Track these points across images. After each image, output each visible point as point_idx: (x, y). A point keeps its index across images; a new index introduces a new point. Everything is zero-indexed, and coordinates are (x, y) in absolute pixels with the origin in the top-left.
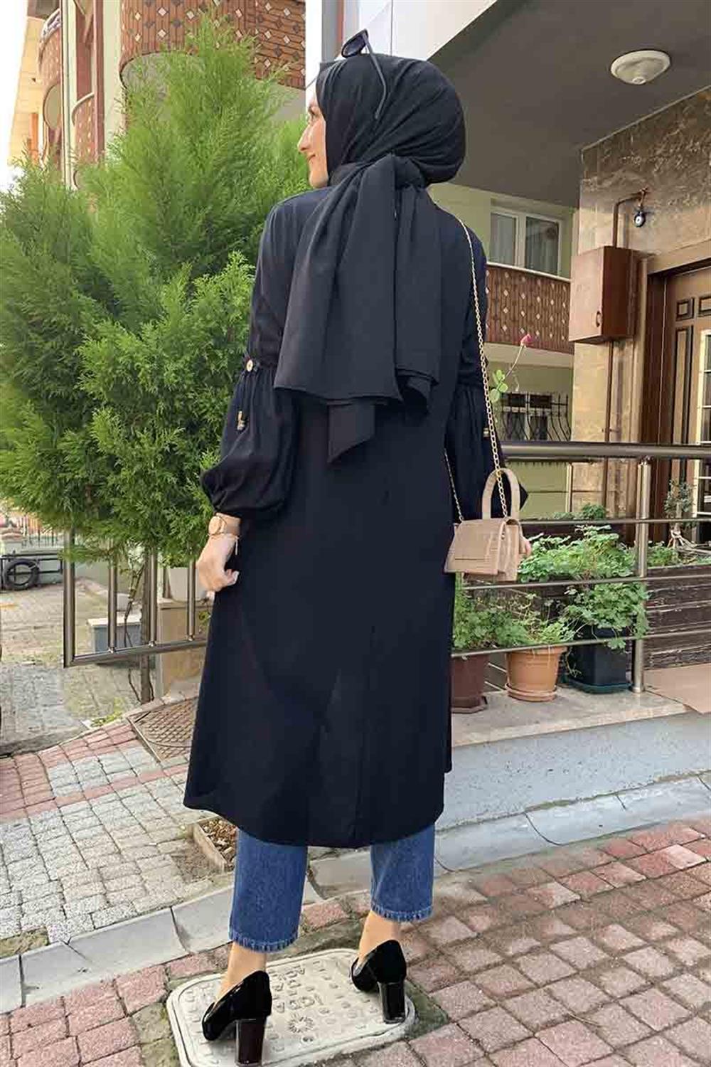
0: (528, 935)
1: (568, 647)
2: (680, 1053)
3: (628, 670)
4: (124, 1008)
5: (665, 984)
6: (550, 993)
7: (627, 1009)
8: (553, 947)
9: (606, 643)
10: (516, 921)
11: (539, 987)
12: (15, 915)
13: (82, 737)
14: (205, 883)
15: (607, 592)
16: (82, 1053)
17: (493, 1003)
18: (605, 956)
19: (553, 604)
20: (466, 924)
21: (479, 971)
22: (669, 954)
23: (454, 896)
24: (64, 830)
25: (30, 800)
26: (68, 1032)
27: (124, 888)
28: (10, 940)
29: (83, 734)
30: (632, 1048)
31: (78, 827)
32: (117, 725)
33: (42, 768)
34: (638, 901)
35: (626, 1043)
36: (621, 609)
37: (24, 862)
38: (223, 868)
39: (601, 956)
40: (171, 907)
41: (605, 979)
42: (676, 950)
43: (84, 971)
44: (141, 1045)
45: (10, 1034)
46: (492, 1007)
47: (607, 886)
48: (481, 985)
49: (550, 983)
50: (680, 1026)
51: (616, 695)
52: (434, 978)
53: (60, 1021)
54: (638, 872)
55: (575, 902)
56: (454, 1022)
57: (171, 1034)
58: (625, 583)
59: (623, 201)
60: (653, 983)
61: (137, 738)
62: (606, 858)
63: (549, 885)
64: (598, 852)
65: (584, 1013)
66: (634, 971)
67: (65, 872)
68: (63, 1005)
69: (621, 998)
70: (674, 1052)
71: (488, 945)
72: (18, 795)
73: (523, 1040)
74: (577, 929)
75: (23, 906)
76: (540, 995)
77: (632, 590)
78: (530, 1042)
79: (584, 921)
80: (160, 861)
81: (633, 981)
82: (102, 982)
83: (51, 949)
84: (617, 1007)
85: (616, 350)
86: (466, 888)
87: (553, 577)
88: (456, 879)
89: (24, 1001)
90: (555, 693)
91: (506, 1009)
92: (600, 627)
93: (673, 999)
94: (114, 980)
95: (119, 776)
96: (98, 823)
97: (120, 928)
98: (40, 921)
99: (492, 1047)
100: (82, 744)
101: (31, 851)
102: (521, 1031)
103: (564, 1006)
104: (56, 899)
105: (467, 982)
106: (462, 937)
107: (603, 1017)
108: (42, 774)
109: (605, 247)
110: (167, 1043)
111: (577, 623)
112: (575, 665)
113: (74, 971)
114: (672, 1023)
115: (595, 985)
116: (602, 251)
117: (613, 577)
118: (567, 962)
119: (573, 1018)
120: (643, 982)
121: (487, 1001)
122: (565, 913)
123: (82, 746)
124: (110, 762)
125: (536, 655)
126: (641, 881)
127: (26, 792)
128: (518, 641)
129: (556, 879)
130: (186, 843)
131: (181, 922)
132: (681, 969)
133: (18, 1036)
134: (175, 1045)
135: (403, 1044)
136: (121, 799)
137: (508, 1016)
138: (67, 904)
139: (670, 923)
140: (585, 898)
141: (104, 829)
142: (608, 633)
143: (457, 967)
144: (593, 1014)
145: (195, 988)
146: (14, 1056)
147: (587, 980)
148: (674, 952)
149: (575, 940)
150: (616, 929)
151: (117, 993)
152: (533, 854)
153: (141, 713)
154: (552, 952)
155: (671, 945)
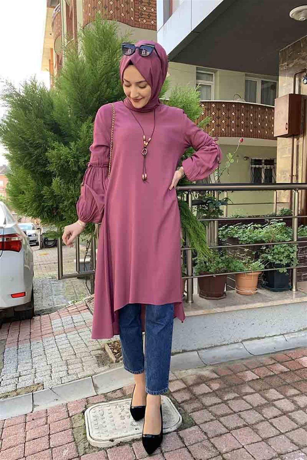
0: (235, 392)
1: (262, 272)
2: (291, 442)
3: (290, 282)
4: (69, 414)
5: (290, 414)
6: (240, 416)
7: (271, 424)
8: (244, 397)
9: (278, 270)
10: (231, 386)
11: (235, 413)
12: (33, 377)
13: (66, 308)
14: (106, 367)
15: (279, 248)
16: (51, 430)
17: (215, 418)
18: (266, 402)
19: (256, 253)
20: (209, 387)
21: (211, 406)
22: (294, 402)
23: (205, 375)
24: (55, 345)
25: (43, 333)
26: (47, 422)
27: (75, 368)
28: (30, 387)
29: (67, 307)
30: (270, 439)
31: (61, 344)
32: (81, 303)
33: (50, 321)
34: (284, 380)
35: (268, 437)
36: (285, 255)
37: (39, 357)
38: (115, 361)
39: (264, 401)
40: (92, 376)
41: (264, 411)
42: (297, 401)
43: (57, 400)
44: (73, 428)
45: (26, 422)
46: (214, 420)
47: (272, 373)
48: (211, 411)
49: (240, 411)
50: (293, 431)
51: (284, 292)
52: (192, 408)
53: (44, 418)
54: (287, 368)
55: (257, 379)
56: (197, 425)
57: (85, 425)
58: (287, 244)
59: (298, 73)
60: (285, 413)
61: (88, 309)
62: (273, 361)
63: (247, 372)
64: (270, 359)
65: (253, 424)
66: (278, 408)
67: (54, 362)
68: (47, 412)
69: (270, 419)
70: (288, 441)
71: (217, 395)
72: (40, 330)
73: (225, 434)
74: (256, 390)
75: (36, 374)
76: (235, 416)
77: (291, 247)
78: (228, 434)
79: (259, 387)
80: (91, 358)
81: (276, 412)
82: (62, 404)
83: (44, 391)
84: (267, 422)
85: (295, 140)
86: (211, 372)
87: (256, 242)
88: (207, 368)
89: (33, 411)
90: (256, 291)
91: (220, 422)
92: (276, 263)
93: (292, 420)
94: (67, 403)
95: (79, 324)
96: (68, 343)
97: (71, 383)
98: (42, 380)
99: (211, 436)
100: (66, 310)
101: (42, 353)
102: (224, 430)
103: (245, 421)
104: (49, 372)
105: (206, 410)
106: (206, 392)
107: (260, 427)
108: (50, 323)
109: (289, 94)
110: (84, 428)
111: (266, 262)
112: (265, 280)
113: (53, 400)
114: (290, 430)
115: (259, 413)
116: (288, 96)
117: (283, 242)
118: (249, 403)
119: (247, 426)
120: (280, 413)
121: (212, 417)
122: (251, 384)
123: (66, 312)
124: (76, 318)
125: (247, 275)
126: (287, 372)
127: (43, 330)
128: (239, 269)
129: (250, 370)
130: (102, 351)
131: (95, 382)
132: (299, 408)
133: (28, 423)
134: (85, 429)
135: (176, 433)
136: (78, 333)
137: (220, 424)
138: (53, 374)
139: (297, 389)
140: (262, 377)
141: (71, 345)
142: (280, 266)
143: (202, 404)
144: (256, 424)
145: (97, 407)
146: (26, 431)
147: (256, 411)
148: (296, 401)
149: (254, 394)
150: (273, 391)
151: (67, 409)
152: (242, 359)
153: (90, 298)
154: (243, 399)
155: (295, 398)
